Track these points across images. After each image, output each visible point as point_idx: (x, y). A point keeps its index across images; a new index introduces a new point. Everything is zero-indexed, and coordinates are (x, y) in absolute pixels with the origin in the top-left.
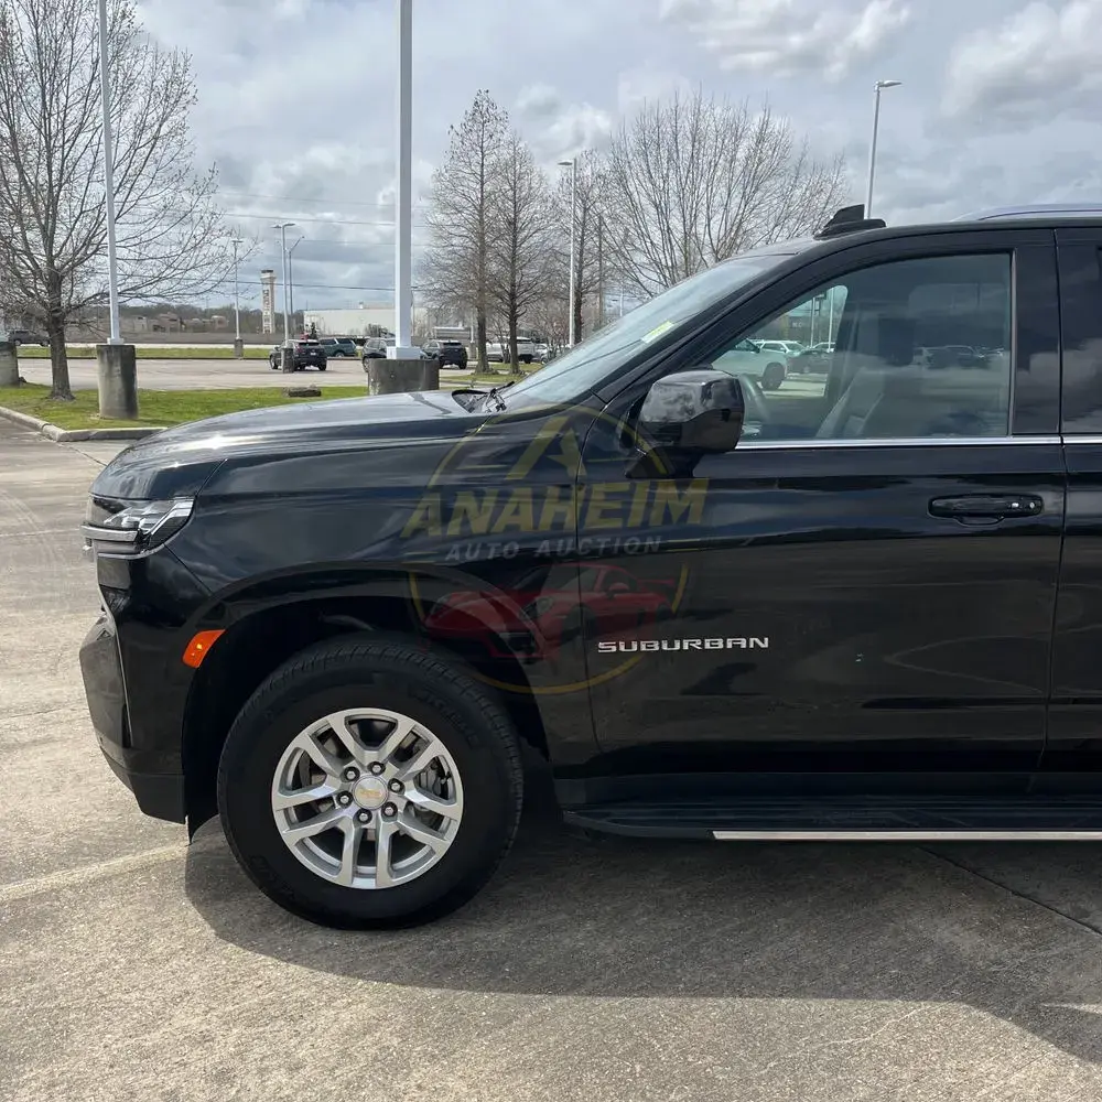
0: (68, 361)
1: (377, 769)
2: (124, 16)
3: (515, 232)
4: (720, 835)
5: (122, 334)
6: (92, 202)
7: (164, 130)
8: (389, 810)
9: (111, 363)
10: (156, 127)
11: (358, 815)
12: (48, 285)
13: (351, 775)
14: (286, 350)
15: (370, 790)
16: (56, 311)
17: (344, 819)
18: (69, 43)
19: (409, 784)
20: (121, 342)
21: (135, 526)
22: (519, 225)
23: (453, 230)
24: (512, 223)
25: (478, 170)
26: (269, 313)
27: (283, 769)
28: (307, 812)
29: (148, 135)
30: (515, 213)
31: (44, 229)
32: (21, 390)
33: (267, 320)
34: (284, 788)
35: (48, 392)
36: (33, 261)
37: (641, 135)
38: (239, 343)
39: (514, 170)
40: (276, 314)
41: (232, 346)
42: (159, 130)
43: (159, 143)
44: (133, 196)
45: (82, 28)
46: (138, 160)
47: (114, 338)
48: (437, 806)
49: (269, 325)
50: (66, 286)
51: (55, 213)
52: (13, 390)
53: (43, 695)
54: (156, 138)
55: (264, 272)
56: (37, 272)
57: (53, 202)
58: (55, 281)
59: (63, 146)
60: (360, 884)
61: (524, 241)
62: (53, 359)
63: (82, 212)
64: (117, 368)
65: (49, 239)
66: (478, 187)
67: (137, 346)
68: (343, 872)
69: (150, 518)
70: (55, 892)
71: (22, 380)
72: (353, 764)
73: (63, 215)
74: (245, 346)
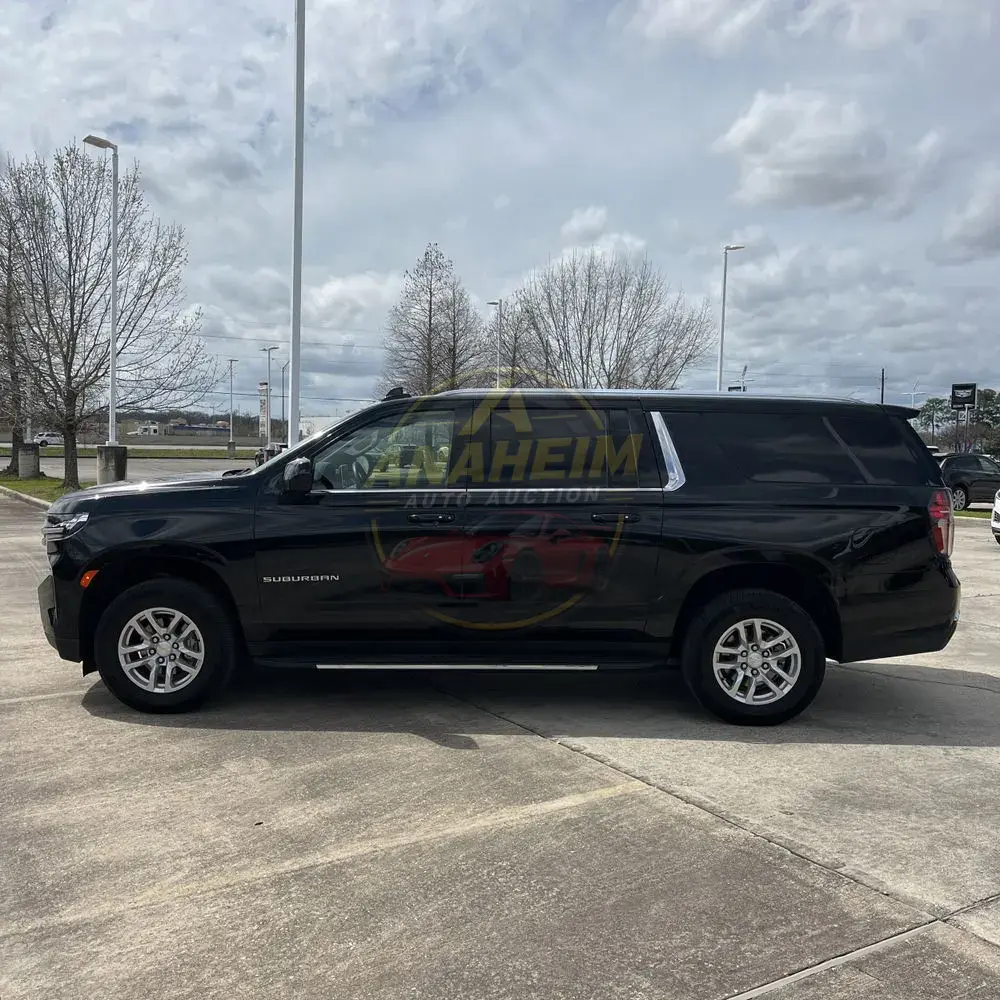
0: (78, 460)
1: (167, 637)
2: (134, 200)
3: (454, 357)
4: (319, 667)
5: (117, 438)
6: (102, 339)
7: (161, 284)
8: (172, 657)
9: (107, 460)
10: (156, 280)
11: (158, 659)
12: (65, 401)
13: (155, 640)
14: (268, 451)
15: (164, 647)
16: (71, 420)
17: (152, 661)
18: (91, 220)
19: (181, 644)
20: (116, 444)
21: (64, 527)
22: (458, 351)
23: (405, 355)
24: (452, 350)
25: (427, 306)
26: (265, 419)
27: (125, 634)
28: (134, 656)
29: (148, 288)
30: (454, 342)
31: (65, 357)
32: (41, 482)
33: (263, 425)
34: (124, 645)
35: (61, 483)
36: (56, 383)
37: (544, 283)
38: (231, 445)
39: (455, 308)
40: (272, 420)
41: (226, 448)
42: (157, 283)
43: (157, 294)
44: (135, 333)
45: (102, 207)
46: (139, 308)
47: (111, 441)
48: (193, 654)
49: (265, 430)
50: (79, 402)
51: (74, 345)
52: (33, 482)
53: (26, 642)
54: (154, 291)
55: (261, 384)
56: (57, 390)
57: (73, 337)
58: (71, 398)
59: (83, 297)
60: (157, 690)
61: (461, 364)
62: (66, 457)
63: (95, 345)
64: (112, 464)
65: (68, 365)
66: (427, 320)
67: (129, 447)
68: (149, 685)
69: (71, 524)
70: (20, 703)
71: (43, 474)
72: (156, 635)
73: (79, 349)
74: (237, 448)
